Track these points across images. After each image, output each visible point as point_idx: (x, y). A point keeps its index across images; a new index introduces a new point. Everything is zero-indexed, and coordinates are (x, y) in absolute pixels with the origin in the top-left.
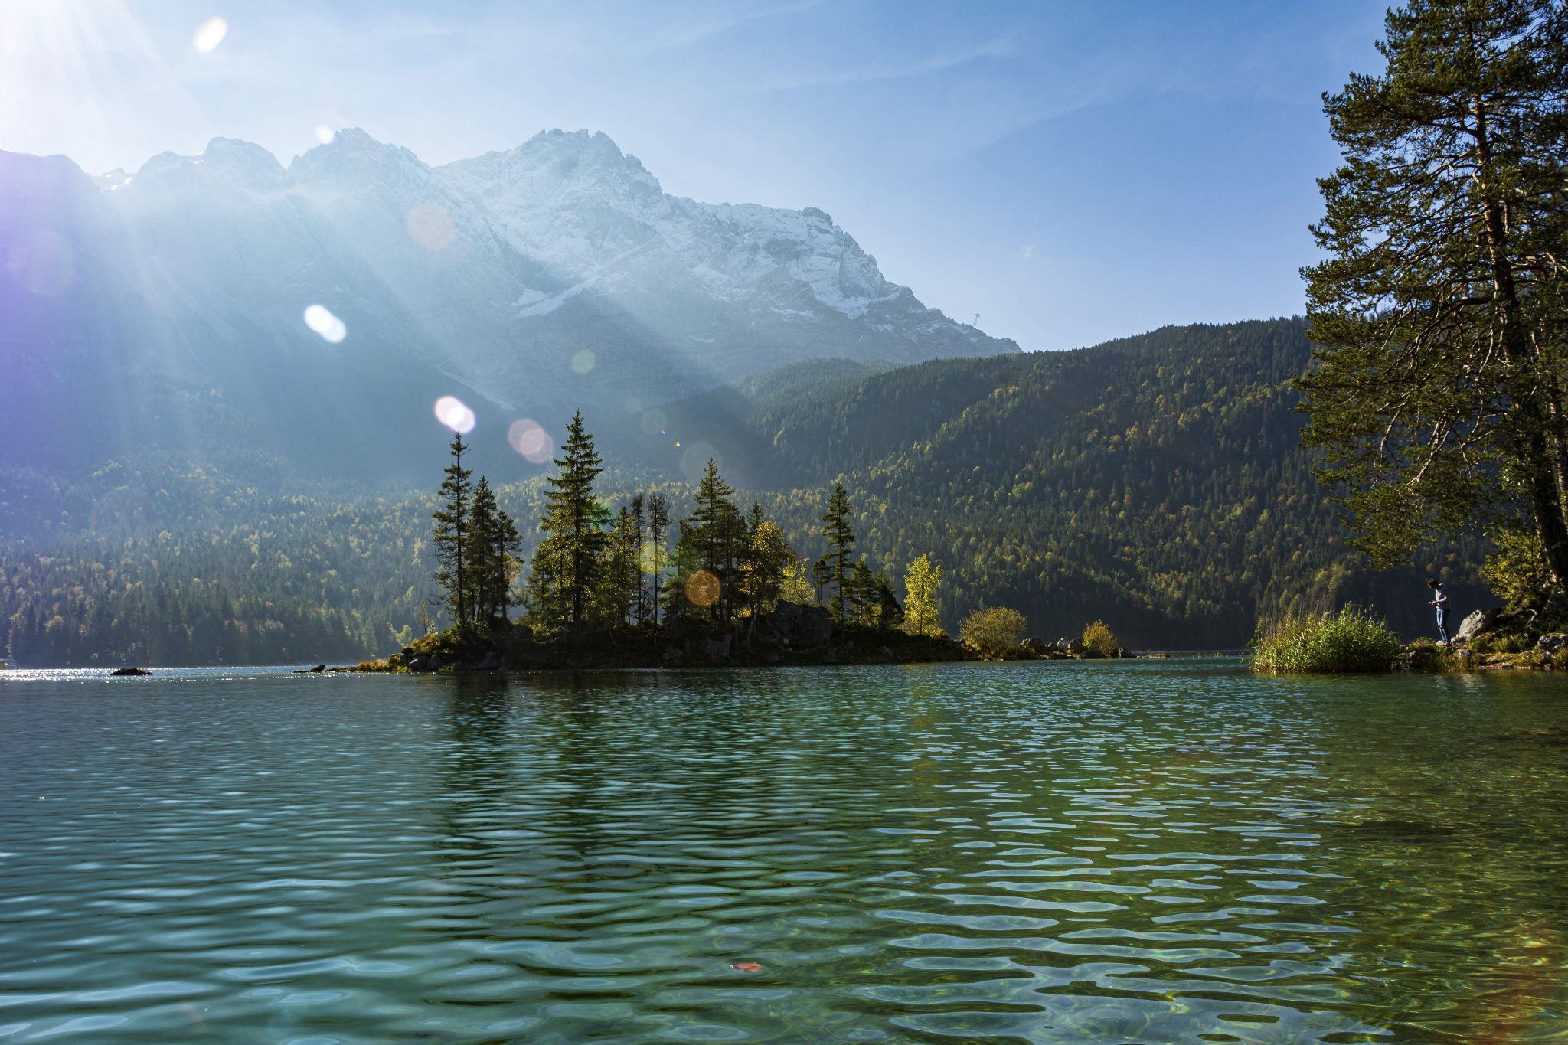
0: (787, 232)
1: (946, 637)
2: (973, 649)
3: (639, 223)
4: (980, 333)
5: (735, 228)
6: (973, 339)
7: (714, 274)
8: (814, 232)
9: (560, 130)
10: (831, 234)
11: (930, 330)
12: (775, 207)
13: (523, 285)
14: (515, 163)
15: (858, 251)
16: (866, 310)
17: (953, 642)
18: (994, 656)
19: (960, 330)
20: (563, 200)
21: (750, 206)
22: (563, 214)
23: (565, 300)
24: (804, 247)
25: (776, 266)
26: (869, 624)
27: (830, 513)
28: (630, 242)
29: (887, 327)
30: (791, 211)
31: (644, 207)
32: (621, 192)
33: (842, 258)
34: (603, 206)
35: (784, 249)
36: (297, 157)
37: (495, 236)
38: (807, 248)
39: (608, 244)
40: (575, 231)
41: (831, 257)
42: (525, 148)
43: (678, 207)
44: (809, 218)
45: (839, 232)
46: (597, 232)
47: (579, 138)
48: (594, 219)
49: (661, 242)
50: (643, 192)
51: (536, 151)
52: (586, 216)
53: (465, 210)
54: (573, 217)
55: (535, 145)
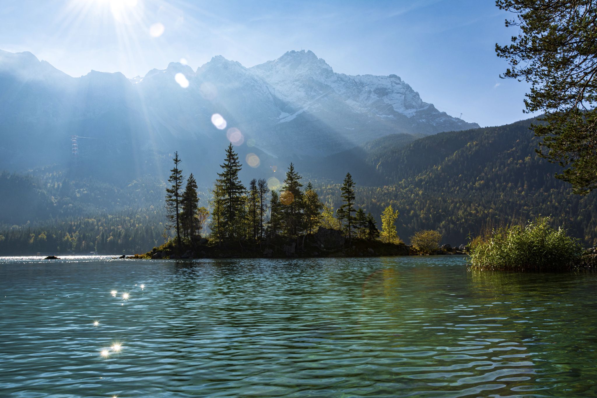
0: (383, 85)
1: (404, 244)
2: (416, 249)
3: (324, 84)
4: (463, 121)
5: (362, 84)
6: (459, 124)
7: (354, 102)
8: (394, 84)
9: (294, 51)
10: (400, 84)
11: (441, 121)
12: (378, 75)
13: (281, 111)
14: (278, 64)
15: (411, 91)
16: (415, 114)
17: (406, 247)
18: (425, 253)
19: (454, 120)
20: (296, 78)
21: (368, 75)
22: (295, 83)
23: (297, 116)
24: (389, 90)
25: (379, 98)
26: (364, 238)
27: (344, 186)
28: (321, 92)
29: (423, 120)
30: (384, 76)
31: (326, 78)
32: (318, 73)
33: (405, 94)
34: (311, 79)
35: (382, 92)
36: (199, 68)
37: (270, 93)
38: (391, 91)
39: (313, 93)
40: (300, 89)
41: (401, 94)
42: (281, 59)
43: (340, 78)
44: (391, 79)
45: (404, 84)
46: (309, 89)
47: (301, 53)
48: (308, 84)
49: (333, 91)
50: (326, 73)
51: (285, 59)
52: (304, 83)
53: (259, 83)
54: (299, 84)
55: (285, 57)
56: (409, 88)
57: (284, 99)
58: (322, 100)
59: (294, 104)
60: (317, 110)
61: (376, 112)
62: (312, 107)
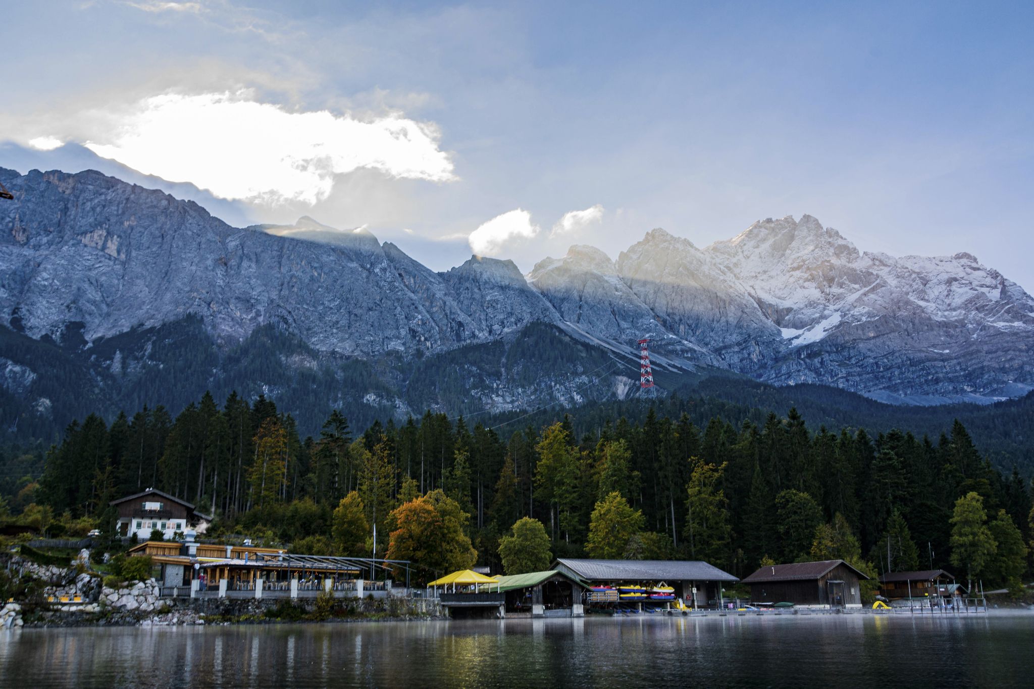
9: (771, 219)
12: (931, 256)
13: (779, 326)
14: (745, 245)
20: (792, 264)
21: (911, 257)
22: (794, 273)
23: (824, 331)
25: (976, 292)
28: (857, 286)
30: (945, 257)
34: (826, 264)
36: (622, 253)
37: (750, 294)
39: (835, 290)
40: (806, 284)
42: (750, 234)
43: (877, 260)
46: (825, 283)
47: (788, 222)
48: (821, 274)
49: (885, 282)
50: (845, 252)
51: (757, 235)
52: (814, 272)
53: (730, 277)
54: (803, 274)
55: (755, 231)
57: (780, 304)
58: (865, 299)
59: (803, 311)
60: (871, 317)
61: (981, 318)
62: (852, 312)
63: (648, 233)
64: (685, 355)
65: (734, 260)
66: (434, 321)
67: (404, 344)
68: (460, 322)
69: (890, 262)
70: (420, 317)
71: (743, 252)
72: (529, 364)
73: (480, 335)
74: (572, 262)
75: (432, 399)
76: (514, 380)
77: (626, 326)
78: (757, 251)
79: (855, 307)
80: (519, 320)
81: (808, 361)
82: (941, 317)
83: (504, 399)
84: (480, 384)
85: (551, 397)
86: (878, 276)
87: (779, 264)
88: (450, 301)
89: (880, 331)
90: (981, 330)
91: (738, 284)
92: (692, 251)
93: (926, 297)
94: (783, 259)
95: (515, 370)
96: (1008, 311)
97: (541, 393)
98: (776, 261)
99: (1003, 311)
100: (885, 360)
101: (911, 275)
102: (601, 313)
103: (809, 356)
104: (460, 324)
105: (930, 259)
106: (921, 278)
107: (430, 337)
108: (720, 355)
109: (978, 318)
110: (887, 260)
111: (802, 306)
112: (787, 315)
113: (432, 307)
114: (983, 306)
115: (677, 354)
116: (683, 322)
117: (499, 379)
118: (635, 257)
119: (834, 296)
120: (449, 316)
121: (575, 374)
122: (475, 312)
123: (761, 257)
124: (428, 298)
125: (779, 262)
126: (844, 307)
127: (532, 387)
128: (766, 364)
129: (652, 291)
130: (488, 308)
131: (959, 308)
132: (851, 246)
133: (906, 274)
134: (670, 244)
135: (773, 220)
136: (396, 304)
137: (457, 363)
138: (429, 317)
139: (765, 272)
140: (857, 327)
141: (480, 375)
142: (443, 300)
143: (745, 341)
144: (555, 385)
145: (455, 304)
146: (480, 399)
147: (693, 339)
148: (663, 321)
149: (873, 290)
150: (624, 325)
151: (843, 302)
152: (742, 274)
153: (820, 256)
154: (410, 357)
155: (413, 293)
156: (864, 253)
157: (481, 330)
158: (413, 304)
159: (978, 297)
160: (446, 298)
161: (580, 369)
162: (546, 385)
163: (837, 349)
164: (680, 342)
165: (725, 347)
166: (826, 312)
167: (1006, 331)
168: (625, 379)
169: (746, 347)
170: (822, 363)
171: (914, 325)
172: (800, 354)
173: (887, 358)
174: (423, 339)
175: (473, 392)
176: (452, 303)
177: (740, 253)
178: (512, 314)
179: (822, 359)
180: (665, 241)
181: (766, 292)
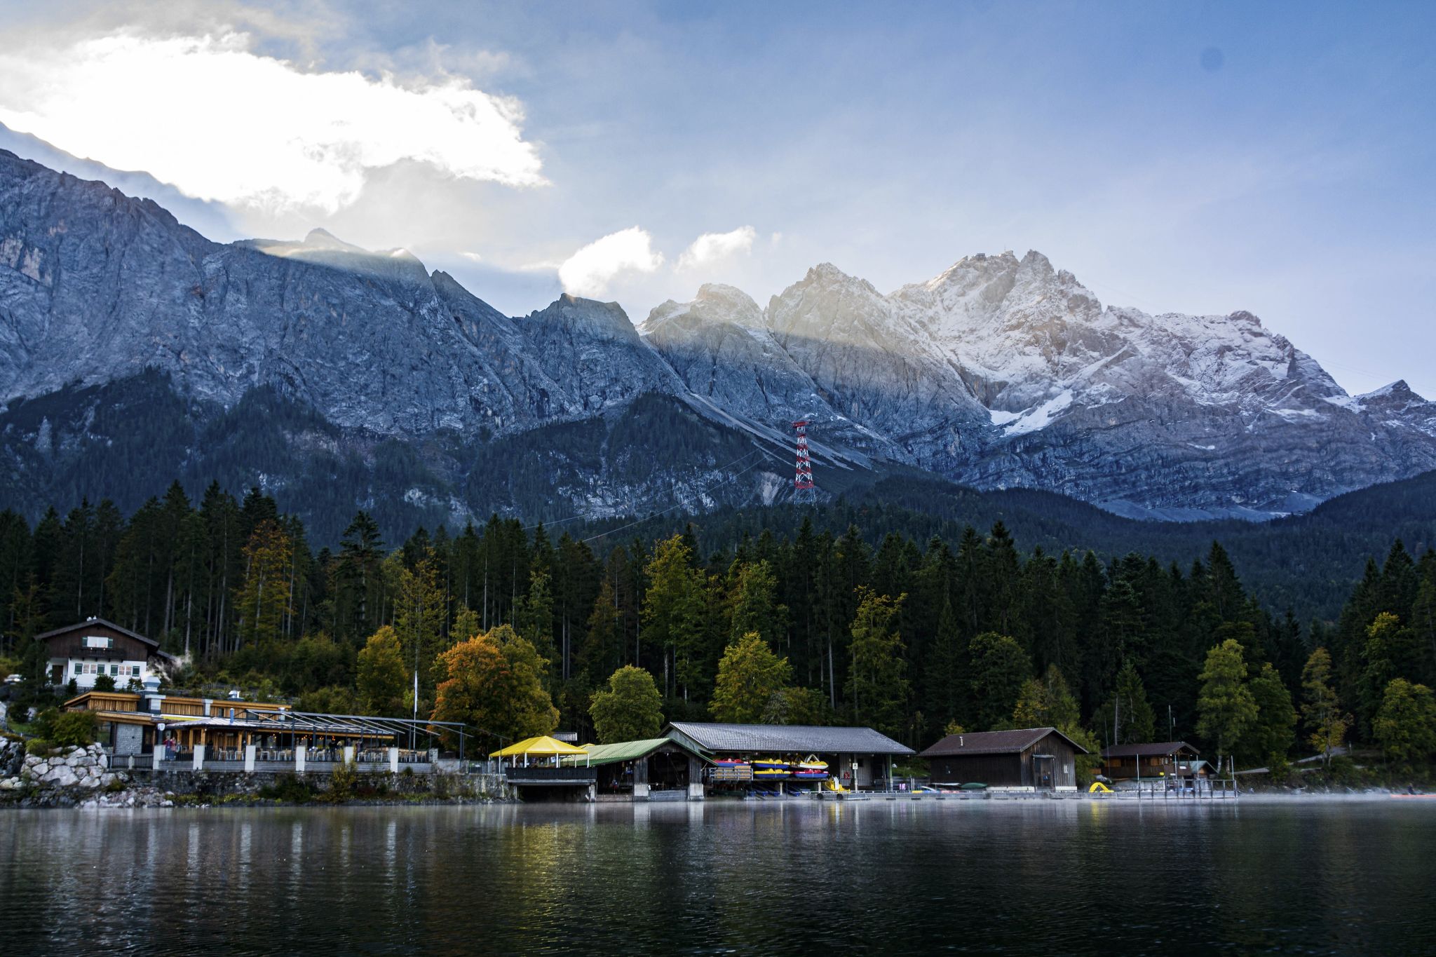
0: (1219, 338)
8: (1248, 336)
9: (983, 255)
10: (1264, 336)
12: (1199, 315)
13: (988, 407)
14: (945, 291)
20: (1009, 321)
21: (1170, 316)
22: (1012, 333)
23: (1049, 416)
28: (1096, 354)
30: (1217, 316)
31: (1086, 320)
33: (1293, 360)
34: (1056, 321)
36: (774, 297)
37: (949, 361)
38: (1245, 352)
39: (1067, 358)
40: (1027, 349)
41: (1271, 360)
42: (953, 276)
43: (1126, 318)
44: (1239, 322)
45: (1269, 336)
46: (1053, 348)
47: (1007, 261)
48: (1048, 335)
49: (1135, 350)
50: (1083, 306)
51: (963, 277)
52: (1038, 333)
53: (923, 336)
54: (1024, 335)
55: (961, 272)
56: (1285, 346)
57: (990, 377)
58: (1107, 372)
59: (1022, 387)
60: (1113, 399)
61: (1260, 402)
62: (1087, 391)
63: (811, 270)
64: (858, 445)
65: (930, 313)
66: (506, 387)
67: (462, 420)
68: (543, 390)
69: (1143, 321)
70: (486, 381)
71: (942, 301)
72: (640, 452)
73: (572, 409)
74: (703, 308)
75: (503, 499)
76: (618, 475)
77: (776, 402)
78: (962, 300)
79: (1092, 384)
80: (627, 389)
81: (1025, 456)
82: (1208, 400)
83: (604, 501)
84: (571, 479)
85: (670, 500)
86: (1125, 341)
87: (993, 320)
88: (529, 359)
89: (1124, 418)
90: (1259, 419)
91: (934, 347)
92: (873, 297)
93: (1190, 373)
94: (998, 312)
95: (620, 459)
96: (1296, 395)
97: (656, 493)
98: (988, 315)
99: (1289, 394)
100: (1129, 458)
101: (1170, 340)
102: (743, 382)
103: (1027, 450)
104: (544, 393)
105: (1196, 319)
106: (1183, 345)
107: (501, 410)
108: (906, 445)
109: (1255, 403)
110: (1139, 318)
111: (1020, 380)
112: (1000, 392)
113: (503, 367)
114: (1264, 387)
115: (847, 443)
116: (856, 397)
117: (597, 473)
118: (792, 303)
119: (1065, 367)
120: (528, 381)
121: (705, 467)
122: (564, 376)
123: (967, 310)
124: (498, 354)
125: (992, 316)
126: (1077, 383)
127: (644, 485)
128: (968, 459)
129: (814, 354)
130: (582, 371)
131: (1232, 388)
132: (1091, 298)
133: (1164, 339)
134: (842, 286)
135: (987, 256)
136: (451, 362)
137: (538, 449)
138: (499, 381)
139: (972, 331)
140: (1093, 412)
141: (570, 467)
142: (519, 358)
143: (941, 427)
144: (677, 482)
145: (536, 364)
146: (570, 500)
147: (869, 423)
148: (829, 396)
149: (1118, 360)
150: (774, 400)
151: (1077, 376)
152: (940, 333)
153: (1047, 311)
154: (471, 439)
155: (476, 346)
156: (1109, 307)
157: (572, 402)
158: (476, 363)
159: (1257, 374)
160: (524, 356)
161: (712, 461)
162: (663, 482)
163: (1065, 442)
164: (852, 426)
165: (913, 435)
166: (1053, 390)
167: (1292, 422)
168: (773, 476)
169: (942, 436)
170: (1044, 460)
171: (1170, 410)
172: (1015, 448)
173: (1132, 455)
174: (490, 412)
175: (560, 490)
176: (533, 362)
177: (938, 303)
178: (617, 380)
179: (1044, 455)
180: (837, 281)
181: (973, 359)
